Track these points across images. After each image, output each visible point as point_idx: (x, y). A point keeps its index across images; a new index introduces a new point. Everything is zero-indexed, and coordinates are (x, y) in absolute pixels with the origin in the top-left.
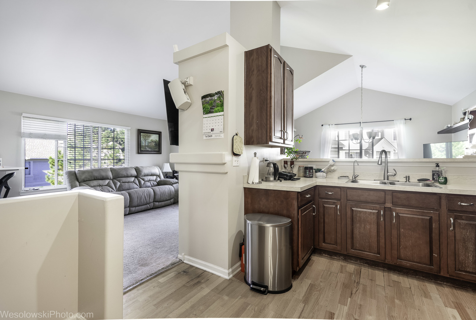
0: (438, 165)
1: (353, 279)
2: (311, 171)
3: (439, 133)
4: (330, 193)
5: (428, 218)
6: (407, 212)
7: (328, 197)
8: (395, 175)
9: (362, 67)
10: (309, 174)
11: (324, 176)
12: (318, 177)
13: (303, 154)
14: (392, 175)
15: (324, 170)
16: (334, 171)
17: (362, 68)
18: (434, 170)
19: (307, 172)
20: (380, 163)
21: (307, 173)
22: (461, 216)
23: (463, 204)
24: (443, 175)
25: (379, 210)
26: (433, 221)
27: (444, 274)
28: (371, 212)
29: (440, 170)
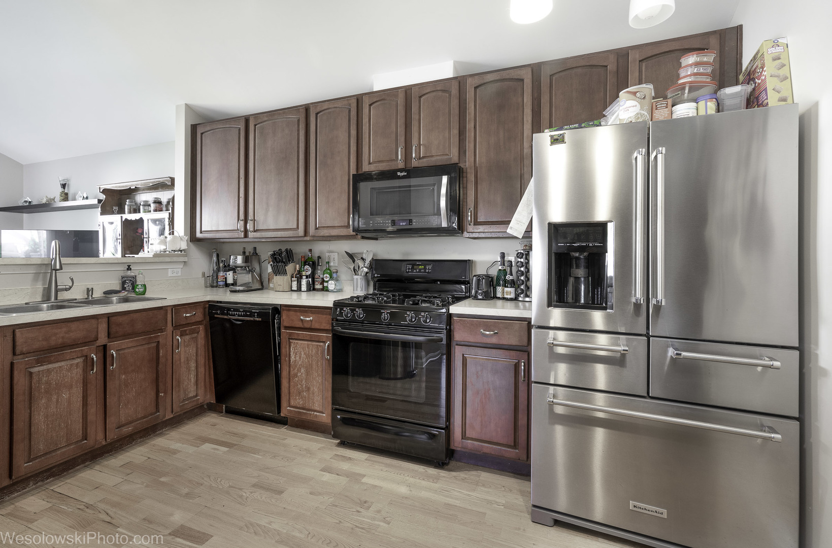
0: (129, 269)
5: (155, 345)
6: (130, 345)
8: (70, 288)
14: (65, 289)
18: (124, 275)
20: (58, 268)
22: (186, 330)
23: (188, 315)
24: (139, 281)
25: (86, 356)
26: (160, 347)
27: (169, 416)
28: (71, 365)
29: (133, 274)
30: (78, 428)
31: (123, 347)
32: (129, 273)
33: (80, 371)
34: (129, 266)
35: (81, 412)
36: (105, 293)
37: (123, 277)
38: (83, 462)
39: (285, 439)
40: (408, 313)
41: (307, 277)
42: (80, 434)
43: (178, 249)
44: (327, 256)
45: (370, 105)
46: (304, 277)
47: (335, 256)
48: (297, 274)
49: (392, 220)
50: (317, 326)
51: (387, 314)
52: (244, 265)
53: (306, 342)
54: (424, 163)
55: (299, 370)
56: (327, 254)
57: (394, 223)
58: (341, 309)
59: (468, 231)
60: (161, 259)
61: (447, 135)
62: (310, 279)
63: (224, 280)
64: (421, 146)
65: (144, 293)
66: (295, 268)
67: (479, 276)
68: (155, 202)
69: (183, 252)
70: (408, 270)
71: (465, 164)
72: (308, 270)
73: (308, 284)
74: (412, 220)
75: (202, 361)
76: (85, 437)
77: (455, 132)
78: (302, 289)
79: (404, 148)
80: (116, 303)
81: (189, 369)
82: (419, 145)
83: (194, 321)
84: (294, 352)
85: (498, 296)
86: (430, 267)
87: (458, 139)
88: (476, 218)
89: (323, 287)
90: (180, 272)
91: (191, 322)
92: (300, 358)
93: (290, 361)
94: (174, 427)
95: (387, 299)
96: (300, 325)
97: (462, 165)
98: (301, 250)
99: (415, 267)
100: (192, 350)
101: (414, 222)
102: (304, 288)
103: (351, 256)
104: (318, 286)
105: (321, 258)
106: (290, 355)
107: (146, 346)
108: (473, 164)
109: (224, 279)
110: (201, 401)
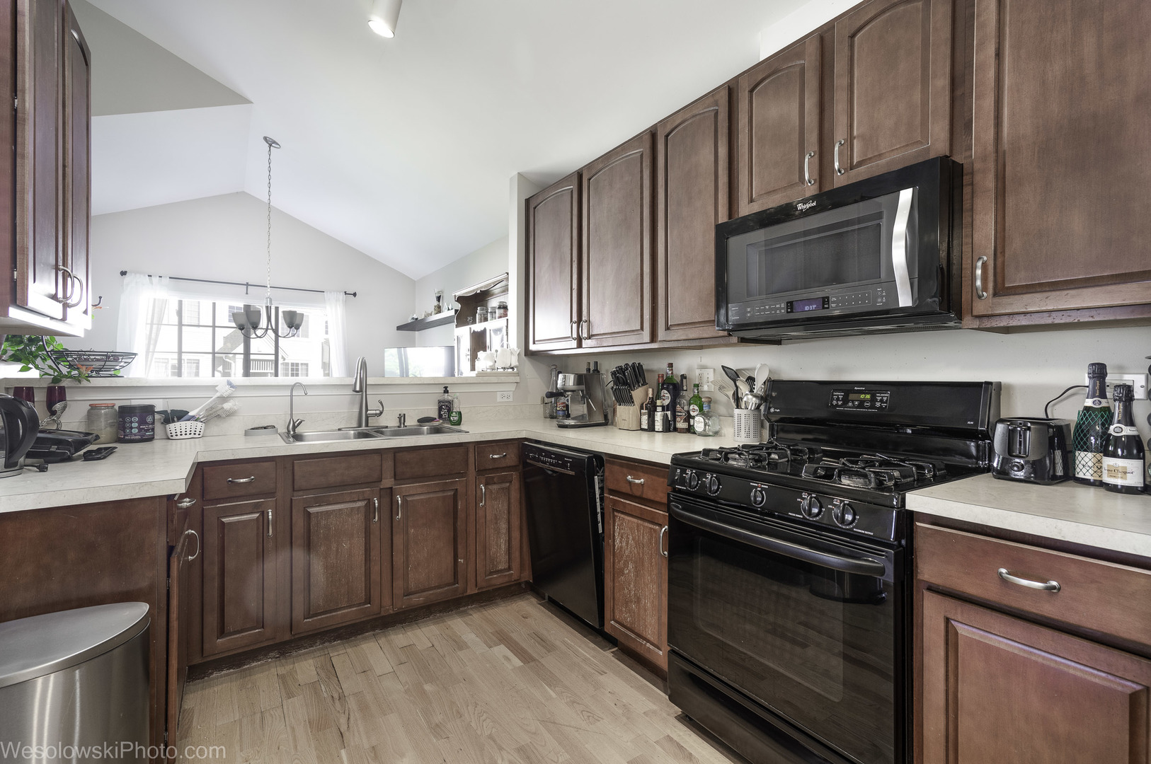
0: (446, 391)
1: (325, 695)
2: (149, 419)
3: (399, 328)
4: (242, 480)
5: (452, 493)
6: (419, 491)
7: (236, 493)
8: (381, 413)
9: (271, 143)
10: (140, 430)
11: (197, 433)
12: (175, 437)
13: (107, 363)
14: (376, 414)
15: (198, 413)
16: (230, 414)
17: (270, 145)
18: (441, 398)
19: (131, 422)
20: (358, 389)
21: (132, 428)
22: (493, 478)
23: (495, 456)
24: (456, 408)
25: (369, 500)
26: (459, 497)
27: (472, 590)
28: (352, 509)
29: (450, 398)
30: (360, 586)
31: (411, 492)
32: (446, 397)
33: (361, 516)
34: (446, 388)
35: (363, 569)
36: (419, 421)
37: (439, 402)
38: (373, 629)
39: (602, 673)
40: (805, 495)
41: (664, 408)
42: (362, 595)
43: (508, 366)
44: (697, 374)
45: (751, 91)
46: (659, 409)
47: (710, 375)
48: (648, 403)
49: (787, 303)
50: (649, 494)
51: (761, 492)
52: (575, 388)
53: (635, 520)
54: (862, 173)
55: (626, 565)
56: (697, 372)
57: (792, 309)
58: (683, 471)
59: (975, 313)
60: (486, 379)
61: (917, 97)
62: (669, 413)
63: (565, 409)
64: (855, 141)
65: (459, 423)
66: (647, 394)
67: (1011, 421)
68: (499, 308)
69: (515, 369)
70: (835, 403)
71: (968, 154)
72: (666, 398)
73: (665, 418)
74: (828, 298)
75: (516, 522)
76: (368, 600)
77: (941, 83)
78: (656, 427)
79: (817, 156)
80: (428, 434)
81: (498, 531)
82: (851, 138)
83: (504, 465)
84: (619, 534)
85: (1081, 475)
86: (886, 396)
87: (947, 98)
88: (999, 280)
89: (689, 425)
90: (511, 397)
91: (501, 466)
92: (627, 544)
93: (614, 546)
94: (481, 606)
95: (780, 458)
96: (626, 489)
97: (958, 158)
98: (658, 365)
99: (852, 396)
100: (501, 506)
101: (834, 302)
102: (659, 425)
103: (733, 375)
104: (681, 425)
105: (686, 378)
106: (614, 536)
107: (440, 494)
108: (991, 148)
109: (564, 407)
110: (515, 577)
